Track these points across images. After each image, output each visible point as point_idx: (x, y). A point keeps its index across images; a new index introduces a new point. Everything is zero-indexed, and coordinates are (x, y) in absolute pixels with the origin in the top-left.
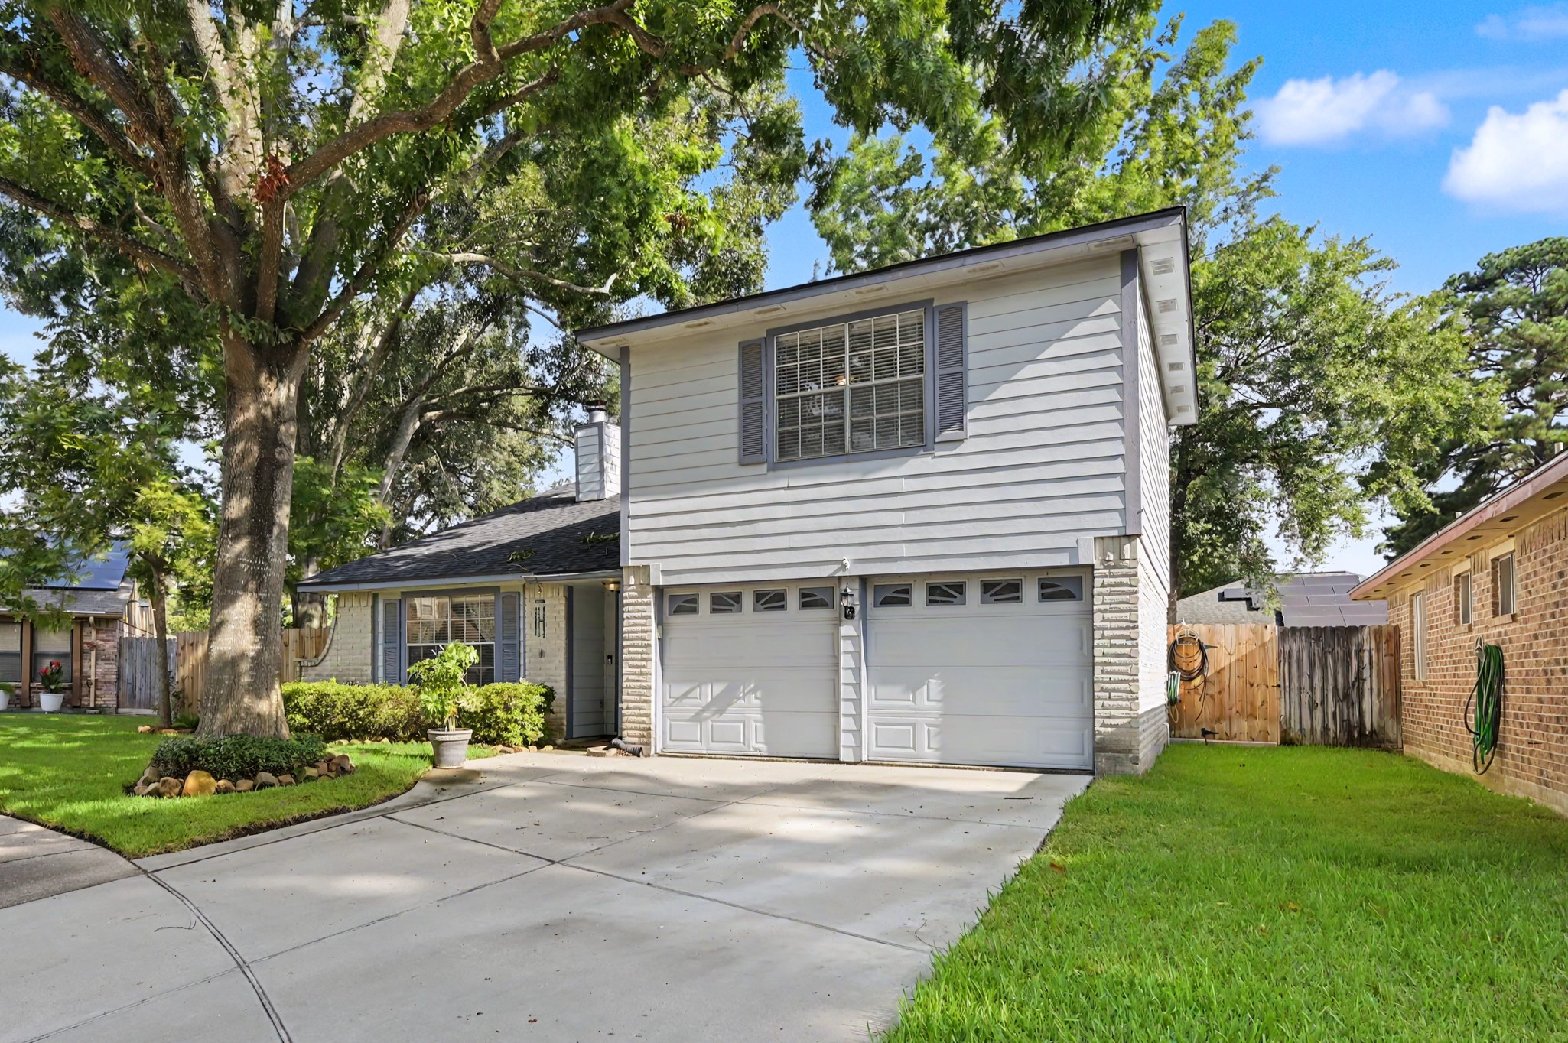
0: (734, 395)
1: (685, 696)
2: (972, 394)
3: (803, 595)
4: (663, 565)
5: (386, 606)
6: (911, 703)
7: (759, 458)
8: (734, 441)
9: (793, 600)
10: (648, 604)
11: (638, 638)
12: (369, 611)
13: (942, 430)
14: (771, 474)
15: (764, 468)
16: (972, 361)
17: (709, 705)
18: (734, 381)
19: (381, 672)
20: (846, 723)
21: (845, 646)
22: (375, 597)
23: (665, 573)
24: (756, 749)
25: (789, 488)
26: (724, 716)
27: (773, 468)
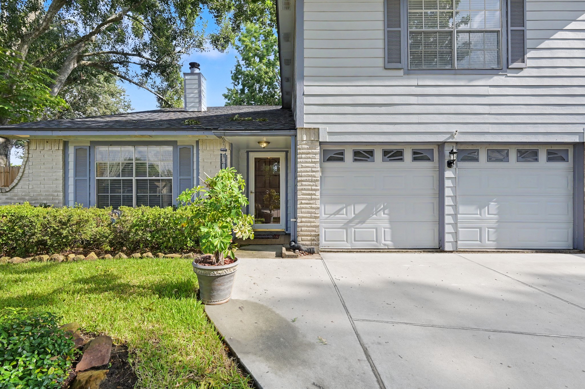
0: (380, 25)
1: (338, 212)
2: (529, 44)
3: (415, 153)
4: (329, 128)
5: (77, 150)
6: (479, 216)
7: (398, 65)
8: (380, 53)
9: (408, 155)
10: (316, 154)
11: (309, 176)
12: (61, 153)
13: (513, 62)
14: (406, 76)
15: (401, 72)
16: (529, 25)
17: (354, 219)
18: (380, 16)
19: (71, 197)
20: (448, 229)
21: (448, 183)
22: (66, 144)
23: (330, 133)
24: (385, 245)
25: (418, 86)
26: (364, 225)
27: (408, 72)
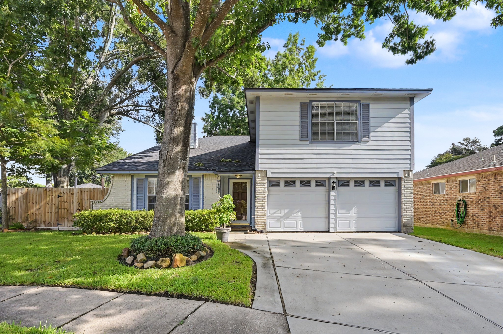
0: (298, 118)
1: (275, 213)
2: (371, 129)
3: (316, 182)
4: (272, 171)
5: (138, 180)
6: (349, 215)
7: (307, 139)
8: (298, 133)
9: (313, 183)
10: (265, 183)
11: (261, 194)
12: (130, 181)
13: (363, 138)
14: (311, 144)
15: (308, 143)
16: (372, 120)
17: (284, 216)
18: (298, 114)
19: (135, 205)
20: (332, 221)
21: (332, 198)
22: (132, 177)
23: (272, 173)
24: (300, 229)
25: (316, 149)
26: (289, 219)
27: (311, 142)
